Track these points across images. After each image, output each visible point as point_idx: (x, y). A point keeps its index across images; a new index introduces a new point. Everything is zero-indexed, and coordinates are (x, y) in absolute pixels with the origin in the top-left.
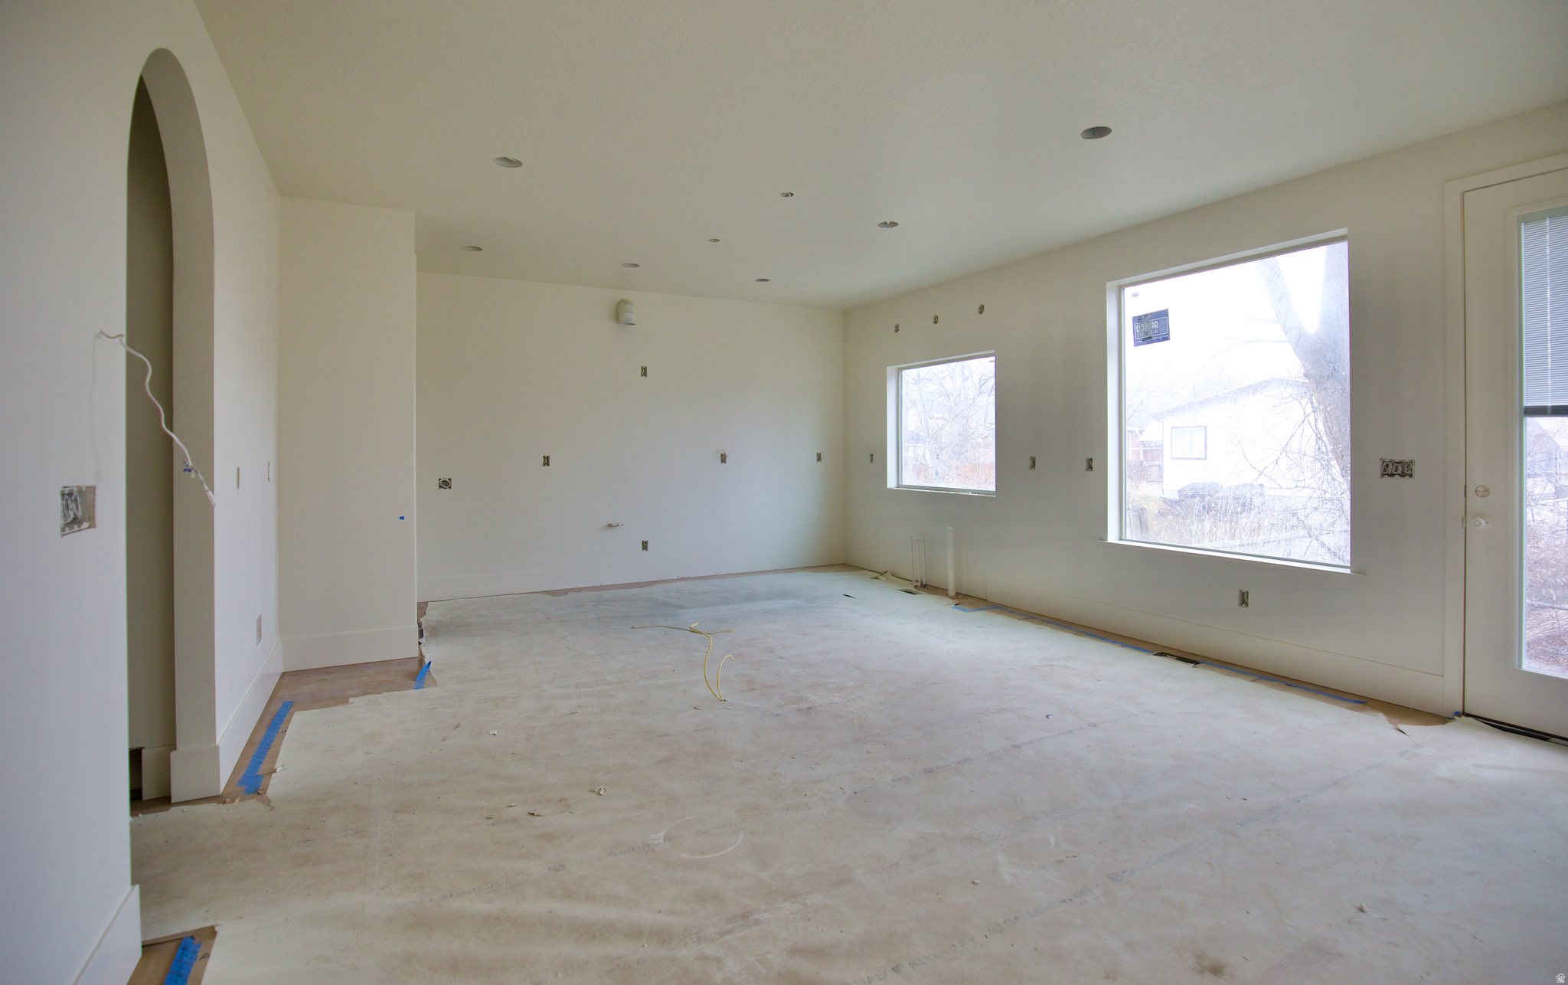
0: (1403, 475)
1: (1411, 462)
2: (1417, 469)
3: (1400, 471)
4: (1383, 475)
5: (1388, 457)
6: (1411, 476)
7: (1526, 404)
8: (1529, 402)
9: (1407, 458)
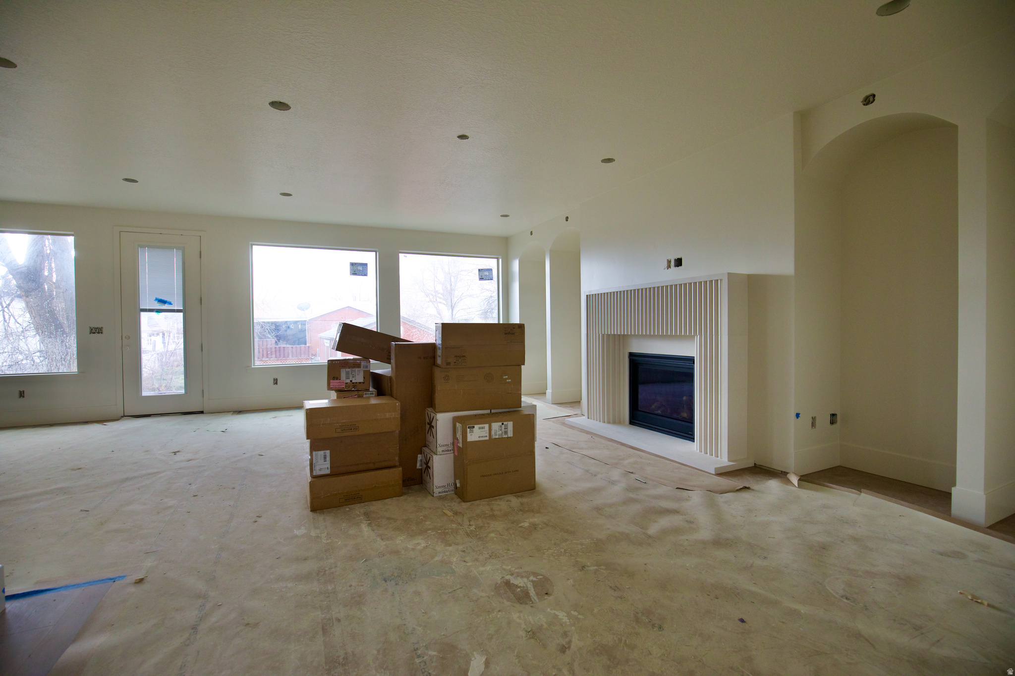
0: (99, 333)
1: (102, 328)
2: (104, 330)
3: (97, 331)
4: (90, 333)
5: (92, 326)
6: (102, 333)
7: (141, 308)
8: (142, 307)
9: (100, 326)
